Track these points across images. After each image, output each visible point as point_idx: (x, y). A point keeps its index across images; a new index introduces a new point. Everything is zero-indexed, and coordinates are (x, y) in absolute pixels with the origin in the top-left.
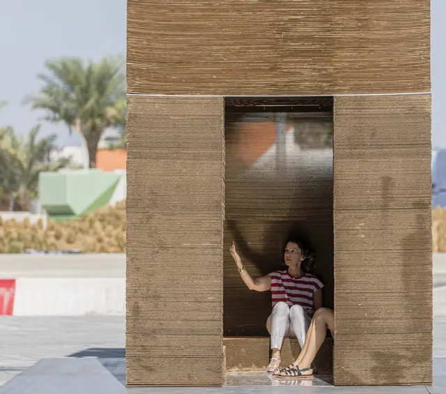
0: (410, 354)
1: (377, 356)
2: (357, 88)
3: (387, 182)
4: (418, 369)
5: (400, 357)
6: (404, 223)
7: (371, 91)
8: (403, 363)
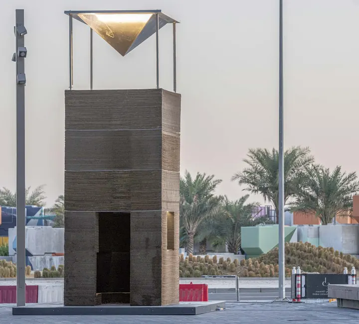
0: (154, 295)
1: (144, 296)
2: (138, 209)
3: (147, 240)
4: (157, 301)
5: (151, 297)
6: (152, 253)
7: (142, 210)
8: (152, 299)
